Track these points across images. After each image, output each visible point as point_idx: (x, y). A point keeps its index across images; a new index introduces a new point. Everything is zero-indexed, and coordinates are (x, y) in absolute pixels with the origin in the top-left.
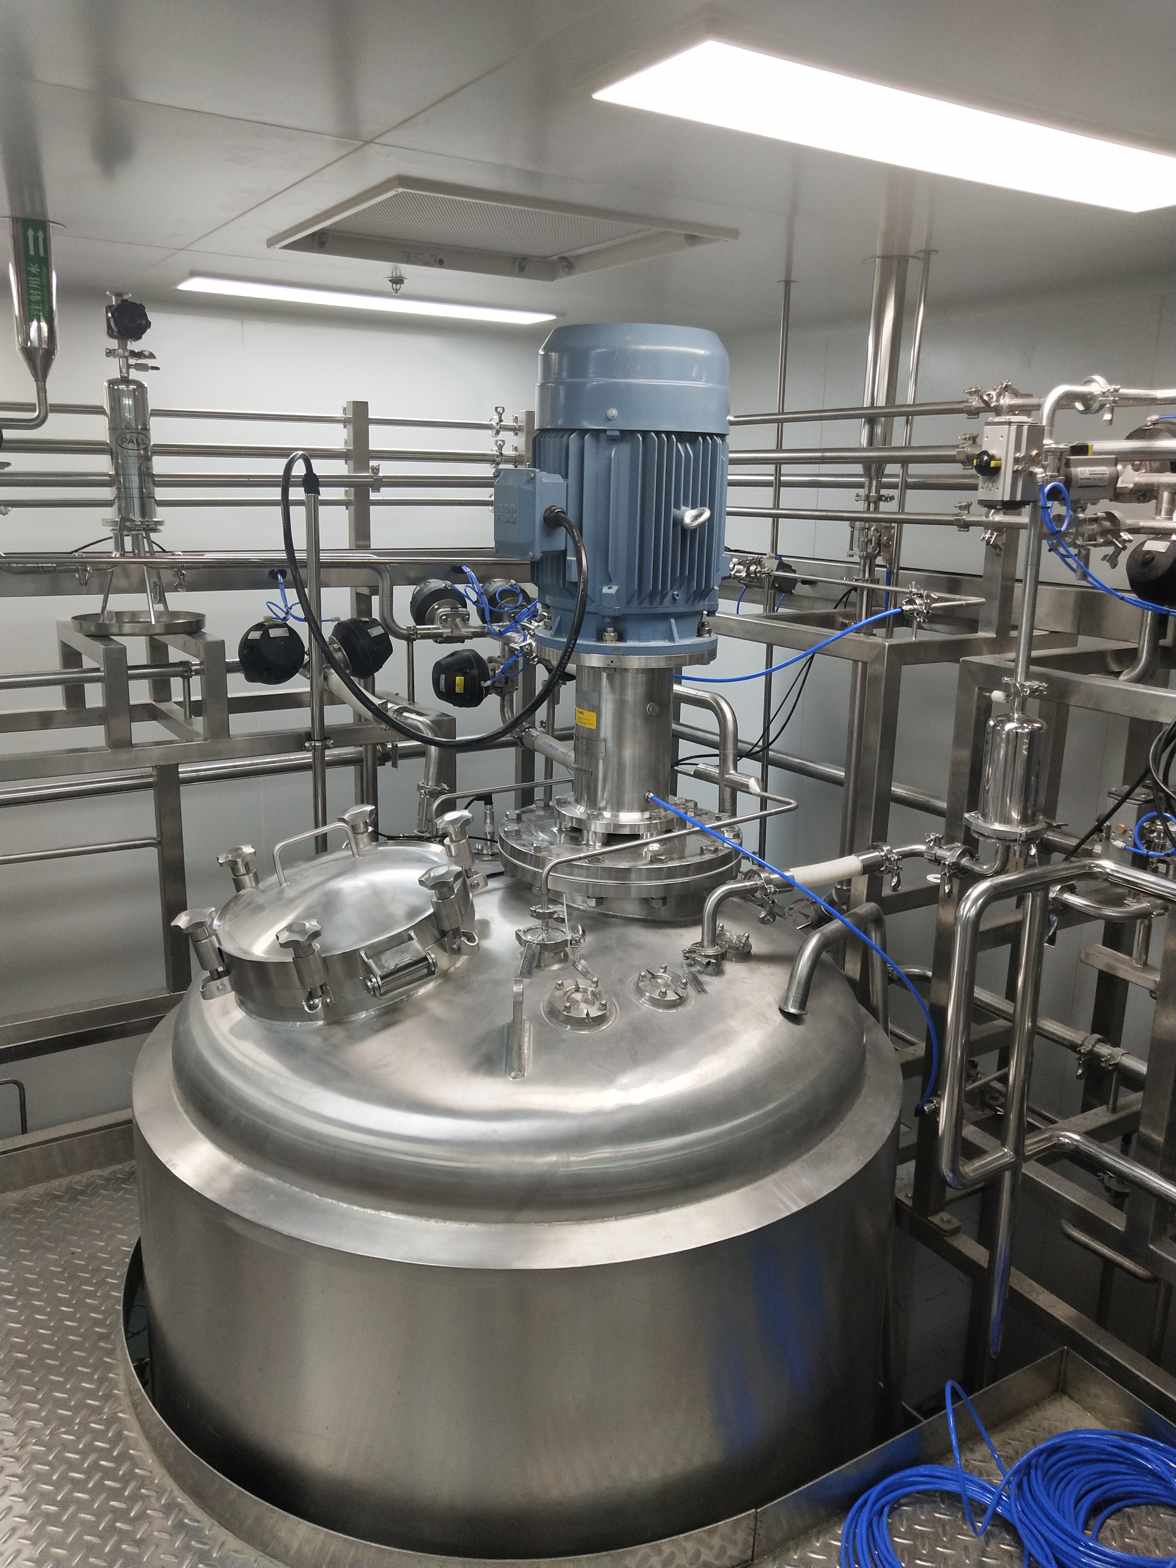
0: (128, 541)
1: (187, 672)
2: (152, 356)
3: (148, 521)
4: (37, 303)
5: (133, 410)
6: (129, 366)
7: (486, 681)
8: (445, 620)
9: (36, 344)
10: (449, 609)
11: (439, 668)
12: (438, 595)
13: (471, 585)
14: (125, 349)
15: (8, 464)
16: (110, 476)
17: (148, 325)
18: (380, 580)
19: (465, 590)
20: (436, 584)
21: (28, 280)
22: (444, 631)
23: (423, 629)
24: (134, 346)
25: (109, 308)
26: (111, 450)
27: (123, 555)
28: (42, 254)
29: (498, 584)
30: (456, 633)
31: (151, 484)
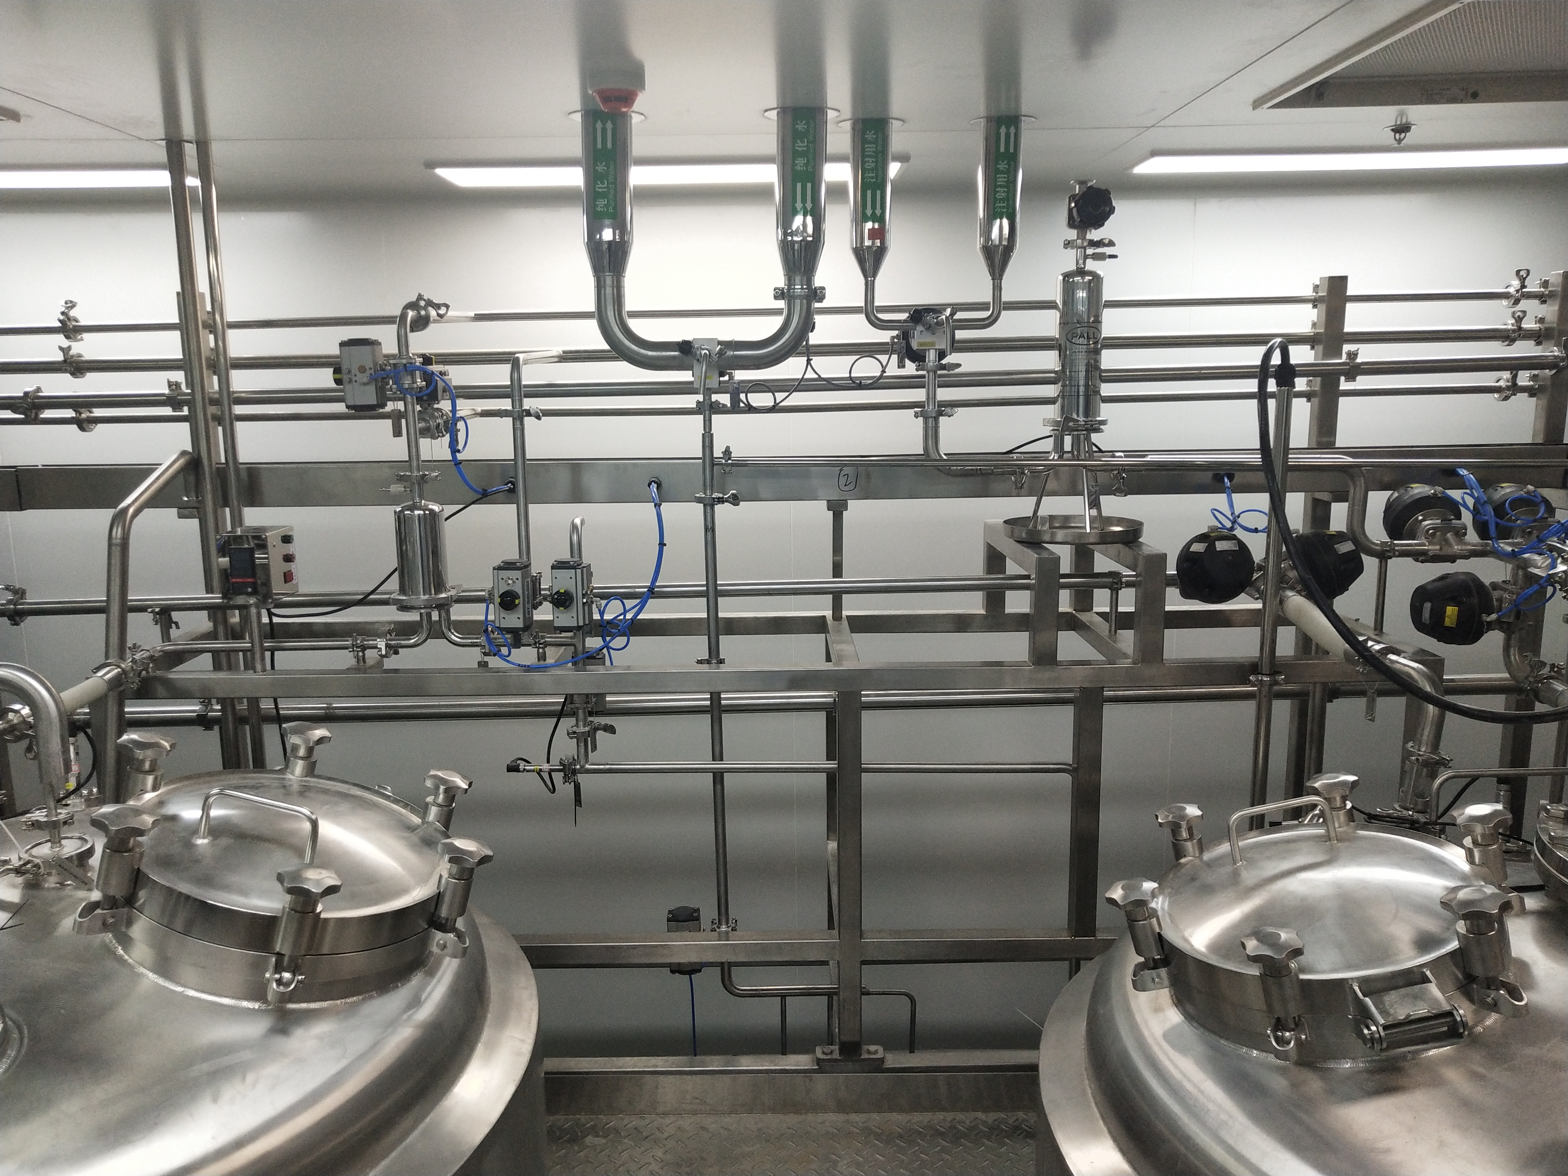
0: (1068, 440)
1: (1117, 583)
2: (1111, 244)
3: (1091, 421)
4: (1003, 200)
5: (1087, 303)
6: (1086, 257)
7: (1489, 615)
8: (1433, 535)
9: (997, 242)
10: (1439, 521)
11: (1421, 595)
12: (1423, 504)
13: (1468, 491)
14: (1084, 238)
15: (959, 365)
16: (1055, 372)
17: (1112, 210)
18: (1350, 483)
19: (1463, 499)
20: (1419, 490)
21: (996, 178)
22: (1430, 547)
23: (1402, 545)
24: (1094, 235)
25: (1072, 198)
26: (1060, 345)
27: (1061, 458)
28: (1012, 150)
29: (1507, 490)
30: (1447, 551)
31: (1098, 380)
